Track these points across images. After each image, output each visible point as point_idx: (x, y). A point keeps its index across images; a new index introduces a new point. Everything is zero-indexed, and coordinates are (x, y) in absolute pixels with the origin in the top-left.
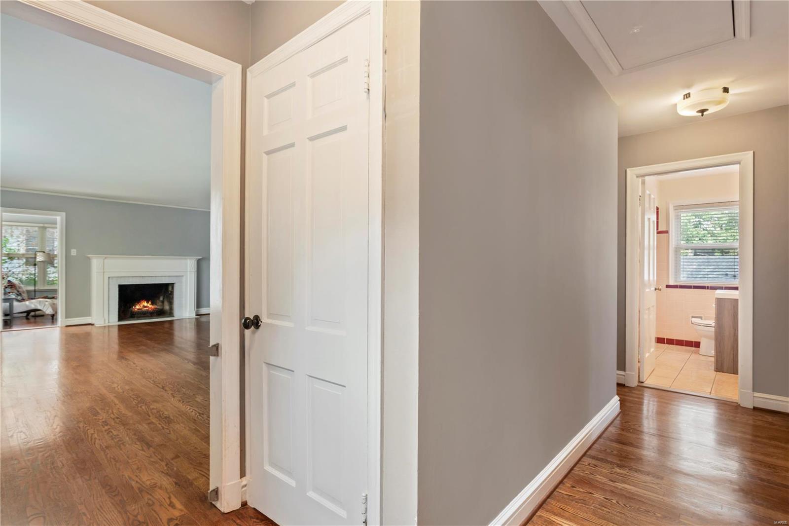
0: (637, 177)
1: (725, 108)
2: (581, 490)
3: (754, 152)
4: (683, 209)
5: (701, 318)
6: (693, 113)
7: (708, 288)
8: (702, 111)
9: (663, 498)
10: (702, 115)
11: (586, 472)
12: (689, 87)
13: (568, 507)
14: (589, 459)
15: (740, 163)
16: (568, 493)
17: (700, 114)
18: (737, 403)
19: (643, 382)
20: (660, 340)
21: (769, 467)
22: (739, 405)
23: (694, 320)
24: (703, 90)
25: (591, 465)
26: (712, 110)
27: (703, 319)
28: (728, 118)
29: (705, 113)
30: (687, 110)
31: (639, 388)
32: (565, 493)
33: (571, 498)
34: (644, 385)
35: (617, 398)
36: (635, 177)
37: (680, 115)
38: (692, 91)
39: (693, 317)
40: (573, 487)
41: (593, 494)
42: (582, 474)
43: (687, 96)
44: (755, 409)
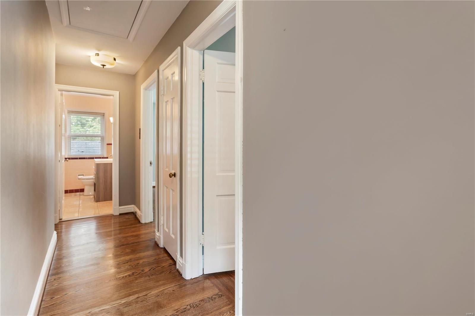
0: (59, 90)
1: (113, 68)
2: (58, 297)
3: (119, 92)
4: (72, 113)
5: (83, 175)
6: (99, 65)
7: (87, 158)
8: (104, 66)
9: (105, 272)
10: (103, 68)
11: (56, 285)
12: (99, 50)
13: (56, 311)
14: (53, 277)
15: (113, 96)
16: (50, 304)
17: (102, 67)
18: (112, 214)
19: (61, 219)
20: (66, 192)
21: (136, 236)
22: (113, 215)
23: (80, 177)
24: (105, 55)
25: (56, 279)
26: (108, 66)
27: (84, 175)
28: (113, 73)
29: (104, 67)
30: (96, 62)
31: (60, 223)
32: (48, 305)
33: (55, 305)
34: (63, 220)
35: (55, 232)
36: (57, 90)
37: (91, 63)
38: (100, 53)
39: (79, 175)
40: (52, 298)
41: (68, 294)
42: (54, 288)
43: (97, 55)
44: (120, 214)
